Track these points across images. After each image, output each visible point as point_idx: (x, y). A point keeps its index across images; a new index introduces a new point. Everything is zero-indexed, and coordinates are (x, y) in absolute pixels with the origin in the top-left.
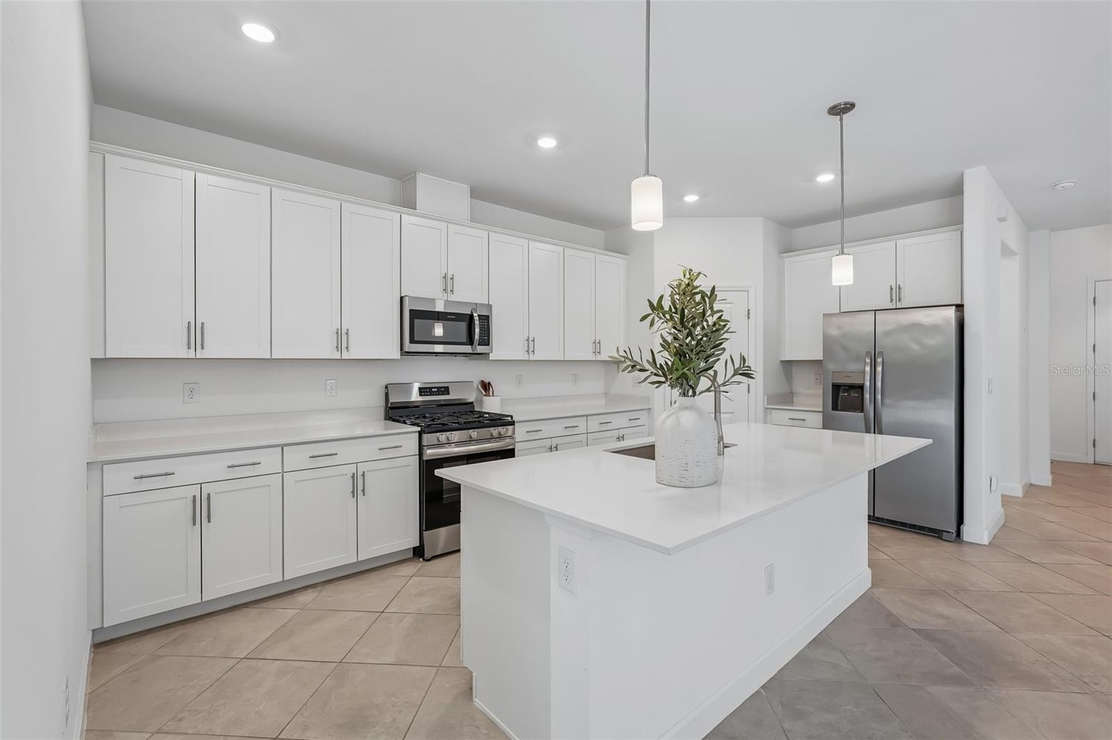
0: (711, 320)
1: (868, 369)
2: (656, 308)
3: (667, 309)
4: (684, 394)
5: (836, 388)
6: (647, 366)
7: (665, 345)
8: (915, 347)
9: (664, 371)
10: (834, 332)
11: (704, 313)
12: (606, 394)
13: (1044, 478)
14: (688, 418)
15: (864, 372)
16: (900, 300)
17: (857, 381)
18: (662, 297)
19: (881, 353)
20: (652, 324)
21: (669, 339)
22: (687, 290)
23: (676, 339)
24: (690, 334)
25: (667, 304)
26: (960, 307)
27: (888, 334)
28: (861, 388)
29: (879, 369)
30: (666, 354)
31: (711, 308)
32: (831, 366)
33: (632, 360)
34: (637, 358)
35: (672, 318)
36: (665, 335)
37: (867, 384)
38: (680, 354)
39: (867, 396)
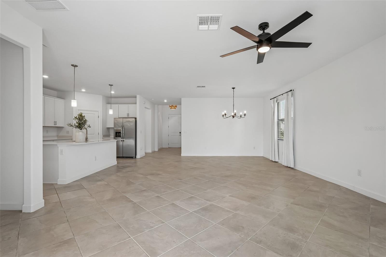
0: (84, 120)
1: (122, 129)
2: (76, 118)
3: (77, 118)
4: (80, 130)
5: (116, 133)
6: (74, 126)
7: (77, 123)
8: (129, 125)
9: (77, 126)
10: (116, 122)
11: (83, 119)
12: (57, 136)
13: (156, 150)
14: (81, 133)
15: (121, 130)
16: (129, 116)
17: (120, 131)
18: (76, 116)
19: (124, 126)
20: (75, 120)
21: (78, 122)
22: (81, 115)
23: (79, 122)
24: (81, 121)
25: (77, 117)
26: (136, 118)
27: (125, 122)
28: (120, 133)
29: (123, 129)
30: (77, 124)
31: (84, 118)
32: (115, 129)
33: (71, 125)
34: (72, 124)
35: (78, 119)
36: (77, 121)
37: (121, 132)
38: (79, 124)
39: (121, 135)
